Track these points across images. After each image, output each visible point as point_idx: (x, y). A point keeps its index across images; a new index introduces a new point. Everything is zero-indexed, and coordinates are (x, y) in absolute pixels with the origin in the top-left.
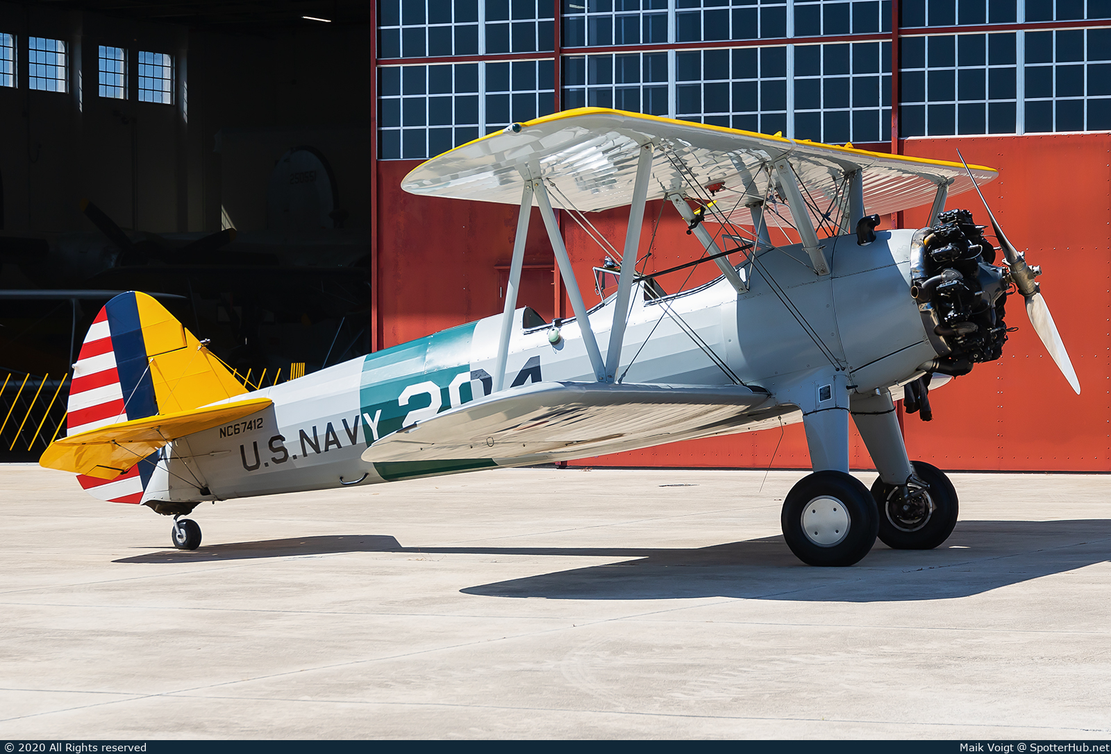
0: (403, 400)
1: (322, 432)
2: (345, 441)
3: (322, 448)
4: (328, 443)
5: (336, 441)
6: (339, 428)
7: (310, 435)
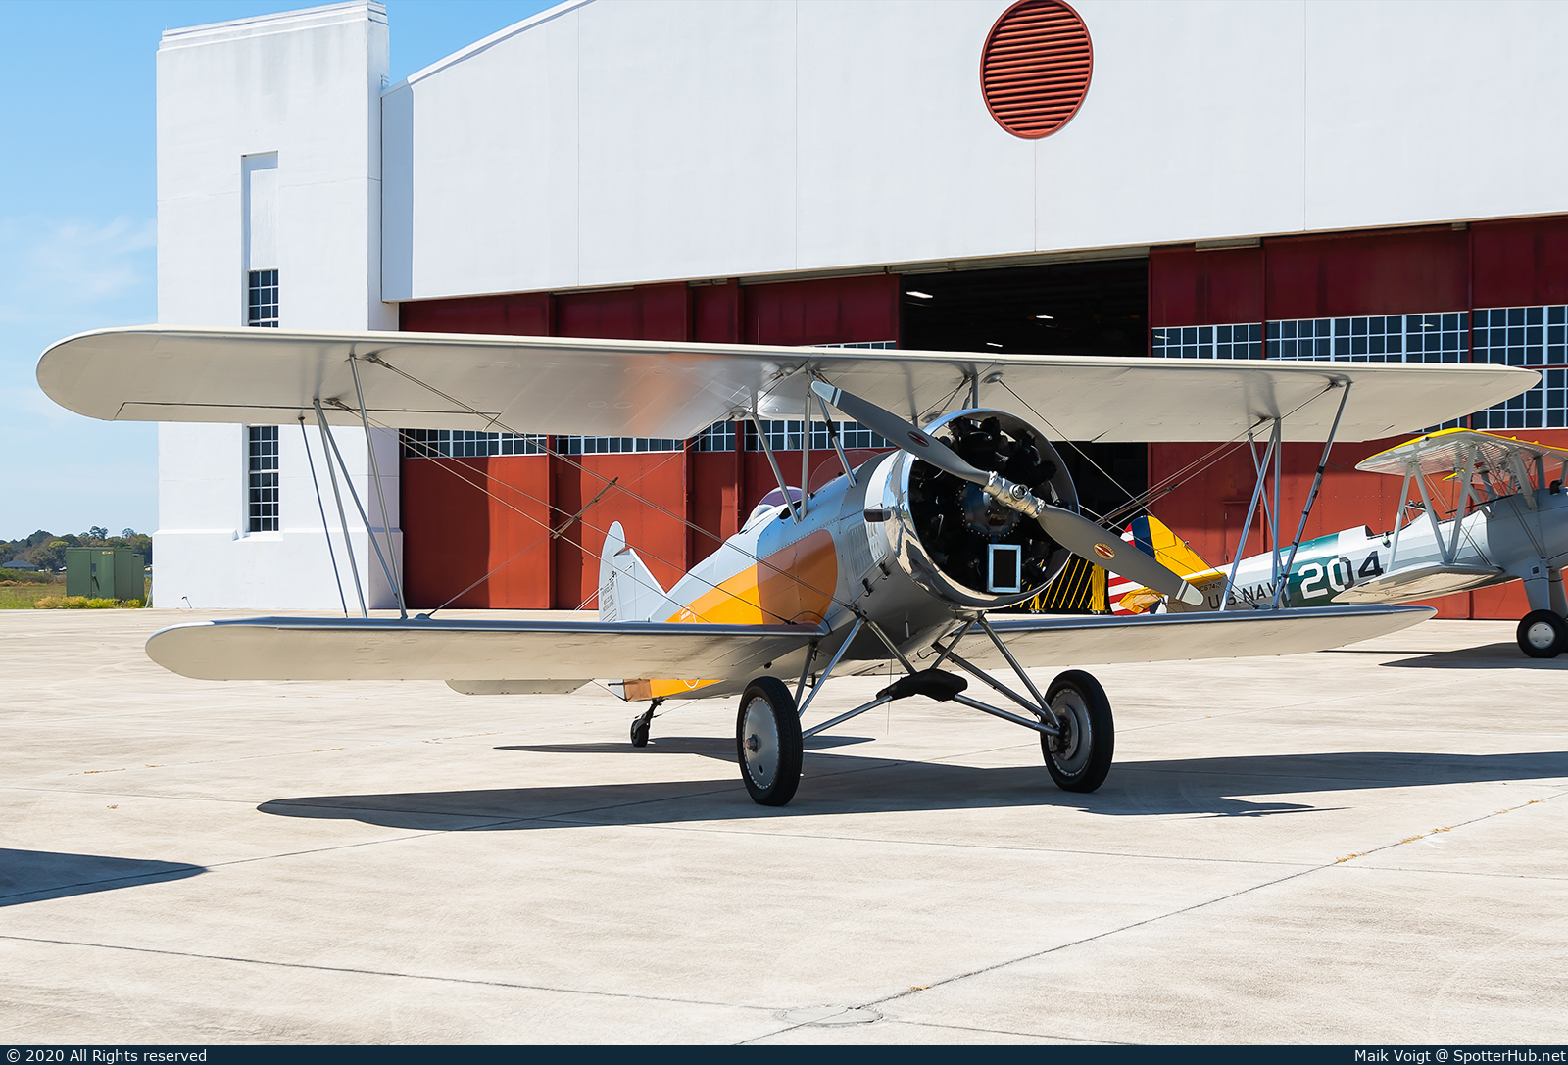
0: (1301, 573)
1: (1255, 589)
2: (1268, 594)
3: (1255, 598)
4: (1259, 595)
5: (1263, 594)
6: (1265, 587)
7: (1249, 591)
